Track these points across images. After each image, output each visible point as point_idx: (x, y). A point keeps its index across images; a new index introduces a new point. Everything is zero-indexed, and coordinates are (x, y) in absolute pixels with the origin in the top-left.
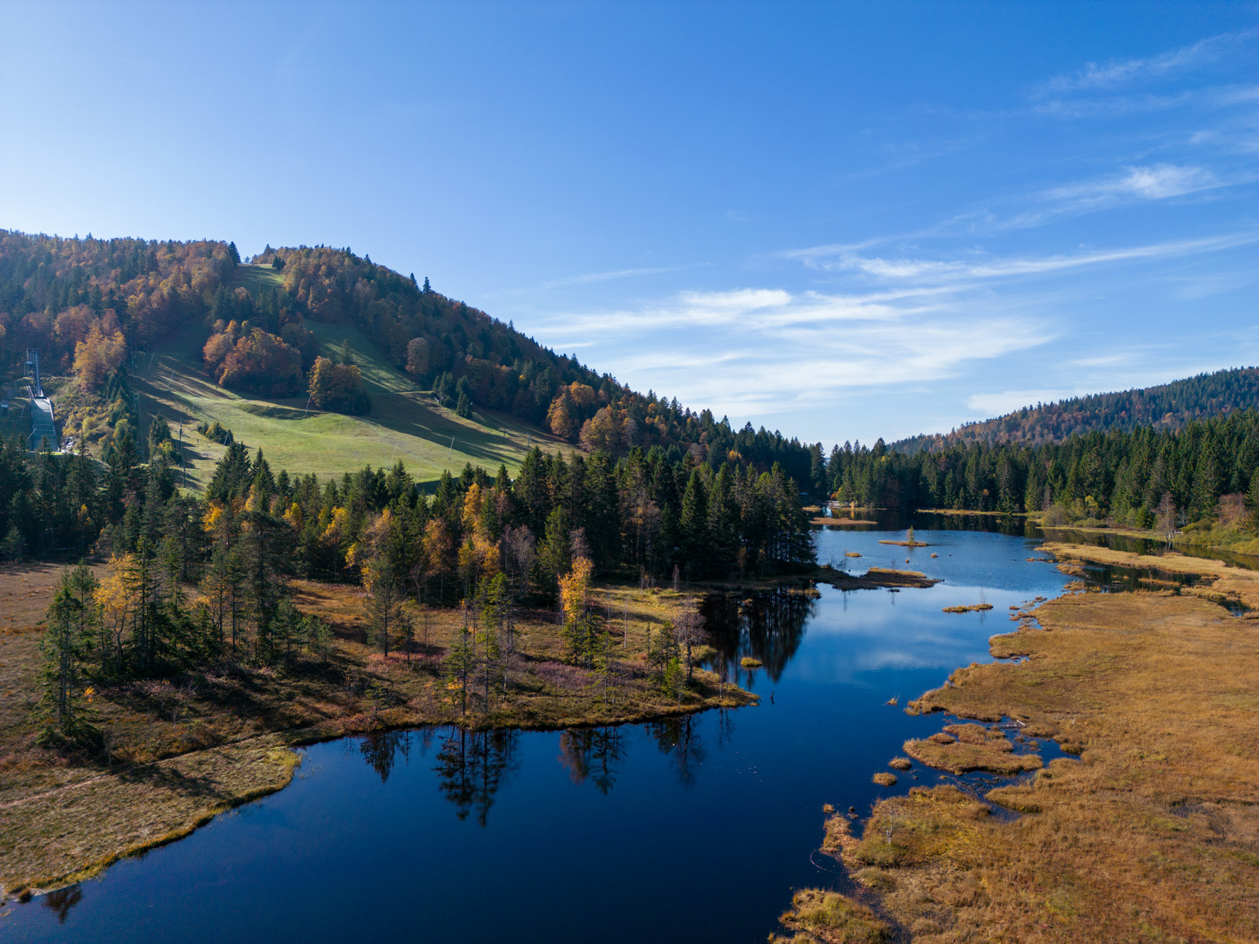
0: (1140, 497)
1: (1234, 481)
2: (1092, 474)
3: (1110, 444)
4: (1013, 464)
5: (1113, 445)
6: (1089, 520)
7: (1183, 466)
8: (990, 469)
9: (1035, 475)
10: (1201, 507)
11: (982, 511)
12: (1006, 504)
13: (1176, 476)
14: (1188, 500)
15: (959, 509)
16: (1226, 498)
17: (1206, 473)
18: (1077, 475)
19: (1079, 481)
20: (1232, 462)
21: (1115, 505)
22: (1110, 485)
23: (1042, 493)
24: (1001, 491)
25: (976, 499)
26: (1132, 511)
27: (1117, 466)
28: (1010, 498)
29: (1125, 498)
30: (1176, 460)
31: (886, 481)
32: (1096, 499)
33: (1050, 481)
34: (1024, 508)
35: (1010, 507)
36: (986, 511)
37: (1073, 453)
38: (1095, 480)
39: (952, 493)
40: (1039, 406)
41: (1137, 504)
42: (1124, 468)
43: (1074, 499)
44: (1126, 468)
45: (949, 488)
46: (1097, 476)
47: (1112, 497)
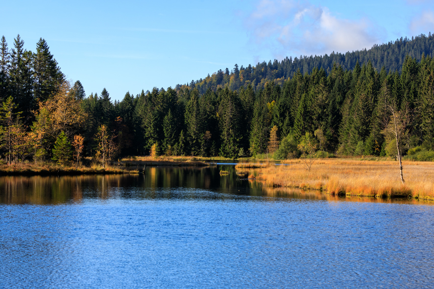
0: (367, 126)
2: (320, 106)
3: (333, 81)
5: (337, 81)
8: (211, 108)
9: (260, 114)
11: (204, 156)
12: (230, 147)
15: (178, 155)
18: (305, 107)
19: (307, 114)
21: (343, 137)
23: (268, 134)
24: (225, 133)
25: (197, 141)
26: (360, 141)
27: (341, 103)
28: (234, 141)
29: (353, 129)
30: (398, 89)
32: (325, 131)
33: (275, 119)
34: (249, 152)
35: (234, 151)
36: (208, 156)
37: (297, 91)
38: (323, 112)
39: (171, 135)
40: (236, 70)
41: (365, 135)
42: (349, 101)
43: (304, 133)
44: (351, 102)
45: (167, 130)
46: (324, 108)
47: (340, 130)
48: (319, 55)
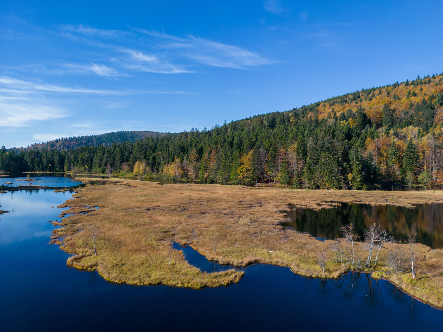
0: (101, 165)
1: (125, 159)
2: (86, 158)
3: (91, 149)
4: (60, 155)
6: (86, 172)
7: (112, 155)
8: (51, 157)
9: (67, 159)
10: (117, 167)
12: (58, 169)
13: (110, 158)
14: (113, 165)
15: (40, 171)
16: (124, 163)
17: (118, 157)
18: (82, 158)
19: (83, 160)
20: (124, 155)
21: (93, 167)
22: (92, 162)
23: (70, 165)
24: (56, 165)
25: (46, 167)
26: (98, 169)
27: (93, 156)
28: (59, 167)
29: (96, 165)
30: (110, 154)
31: (9, 162)
32: (88, 166)
33: (72, 161)
34: (64, 170)
36: (50, 171)
37: (80, 152)
39: (37, 166)
40: (62, 139)
41: (100, 167)
42: (95, 156)
43: (81, 166)
44: (96, 157)
45: (36, 164)
46: (88, 159)
47: (92, 165)
48: (89, 135)
